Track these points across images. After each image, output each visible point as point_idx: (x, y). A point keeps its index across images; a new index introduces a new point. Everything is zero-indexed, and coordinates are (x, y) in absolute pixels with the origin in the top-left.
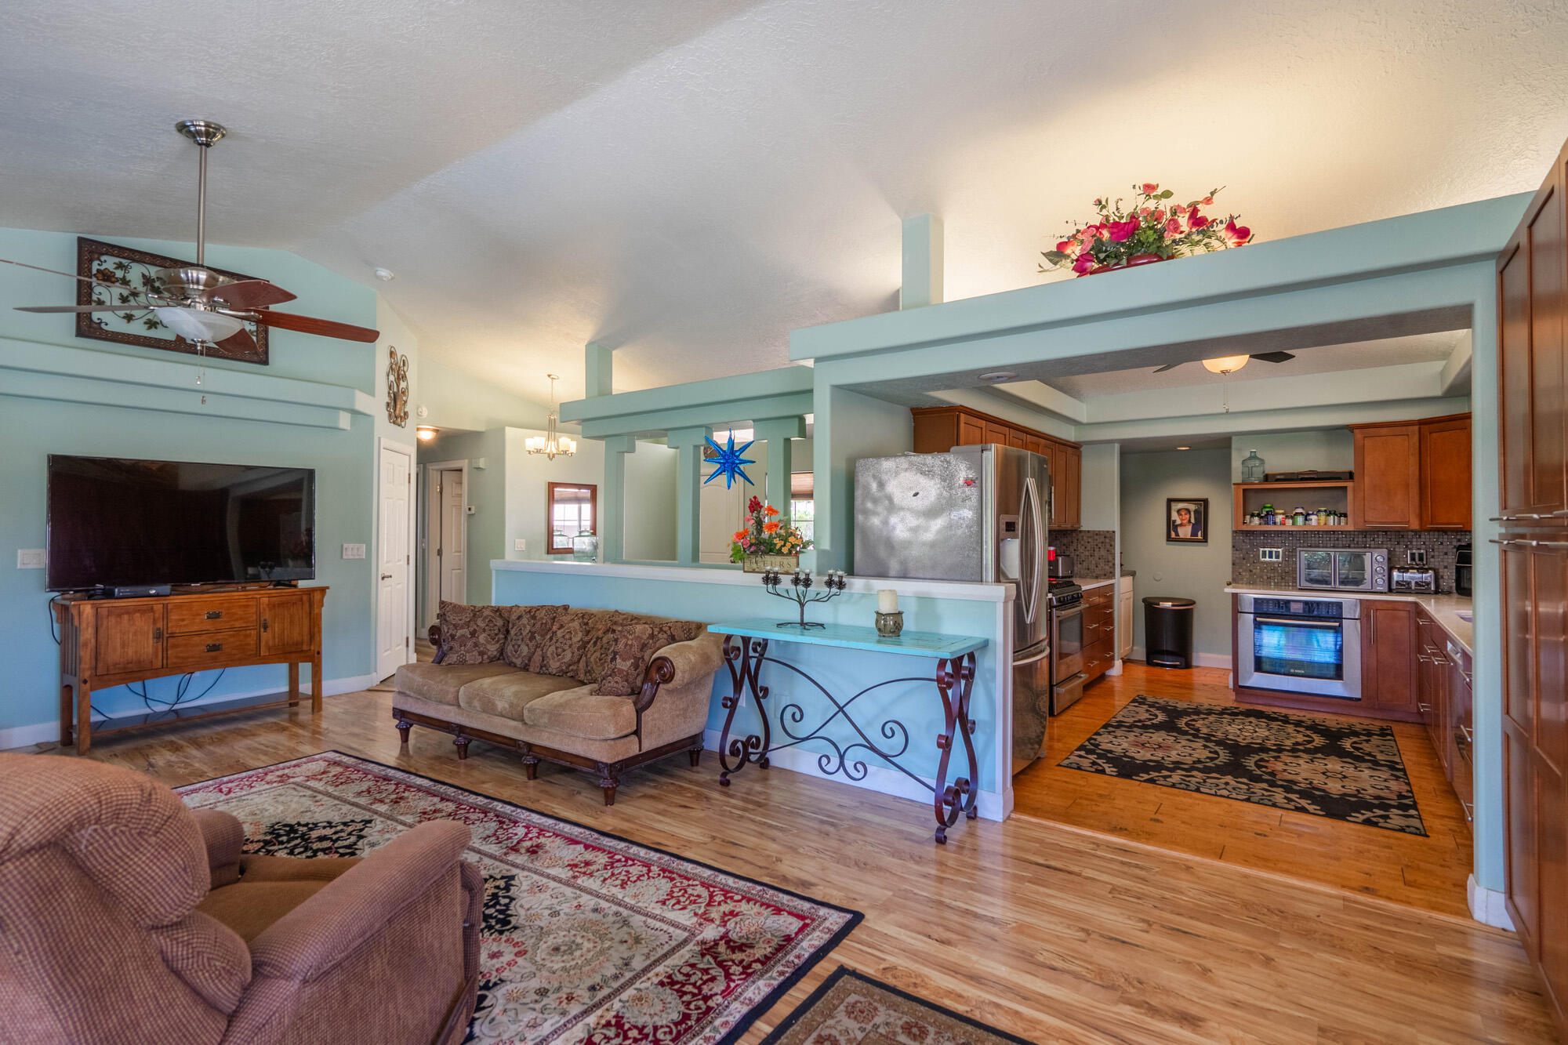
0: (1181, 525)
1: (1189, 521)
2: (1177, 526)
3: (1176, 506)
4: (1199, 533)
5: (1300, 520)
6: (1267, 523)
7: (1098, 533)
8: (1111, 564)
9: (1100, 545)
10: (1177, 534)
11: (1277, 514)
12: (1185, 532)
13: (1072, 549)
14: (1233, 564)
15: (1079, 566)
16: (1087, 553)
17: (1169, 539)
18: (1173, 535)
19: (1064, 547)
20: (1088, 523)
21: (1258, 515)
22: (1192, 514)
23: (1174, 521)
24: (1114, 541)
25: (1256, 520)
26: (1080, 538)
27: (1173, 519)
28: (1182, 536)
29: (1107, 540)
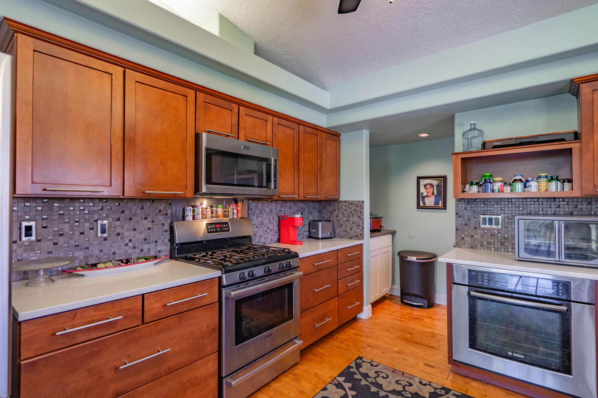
0: (427, 196)
1: (433, 194)
2: (424, 197)
3: (423, 182)
4: (440, 202)
5: (519, 186)
6: (485, 191)
7: (352, 203)
8: (361, 228)
9: (353, 212)
10: (424, 203)
11: (494, 182)
12: (430, 201)
13: (335, 215)
14: (457, 230)
15: (339, 229)
16: (345, 219)
17: (419, 207)
18: (421, 204)
19: (330, 214)
20: (345, 196)
21: (477, 184)
22: (435, 187)
23: (422, 193)
24: (363, 209)
25: (475, 188)
26: (340, 207)
27: (421, 191)
28: (427, 205)
29: (358, 209)
